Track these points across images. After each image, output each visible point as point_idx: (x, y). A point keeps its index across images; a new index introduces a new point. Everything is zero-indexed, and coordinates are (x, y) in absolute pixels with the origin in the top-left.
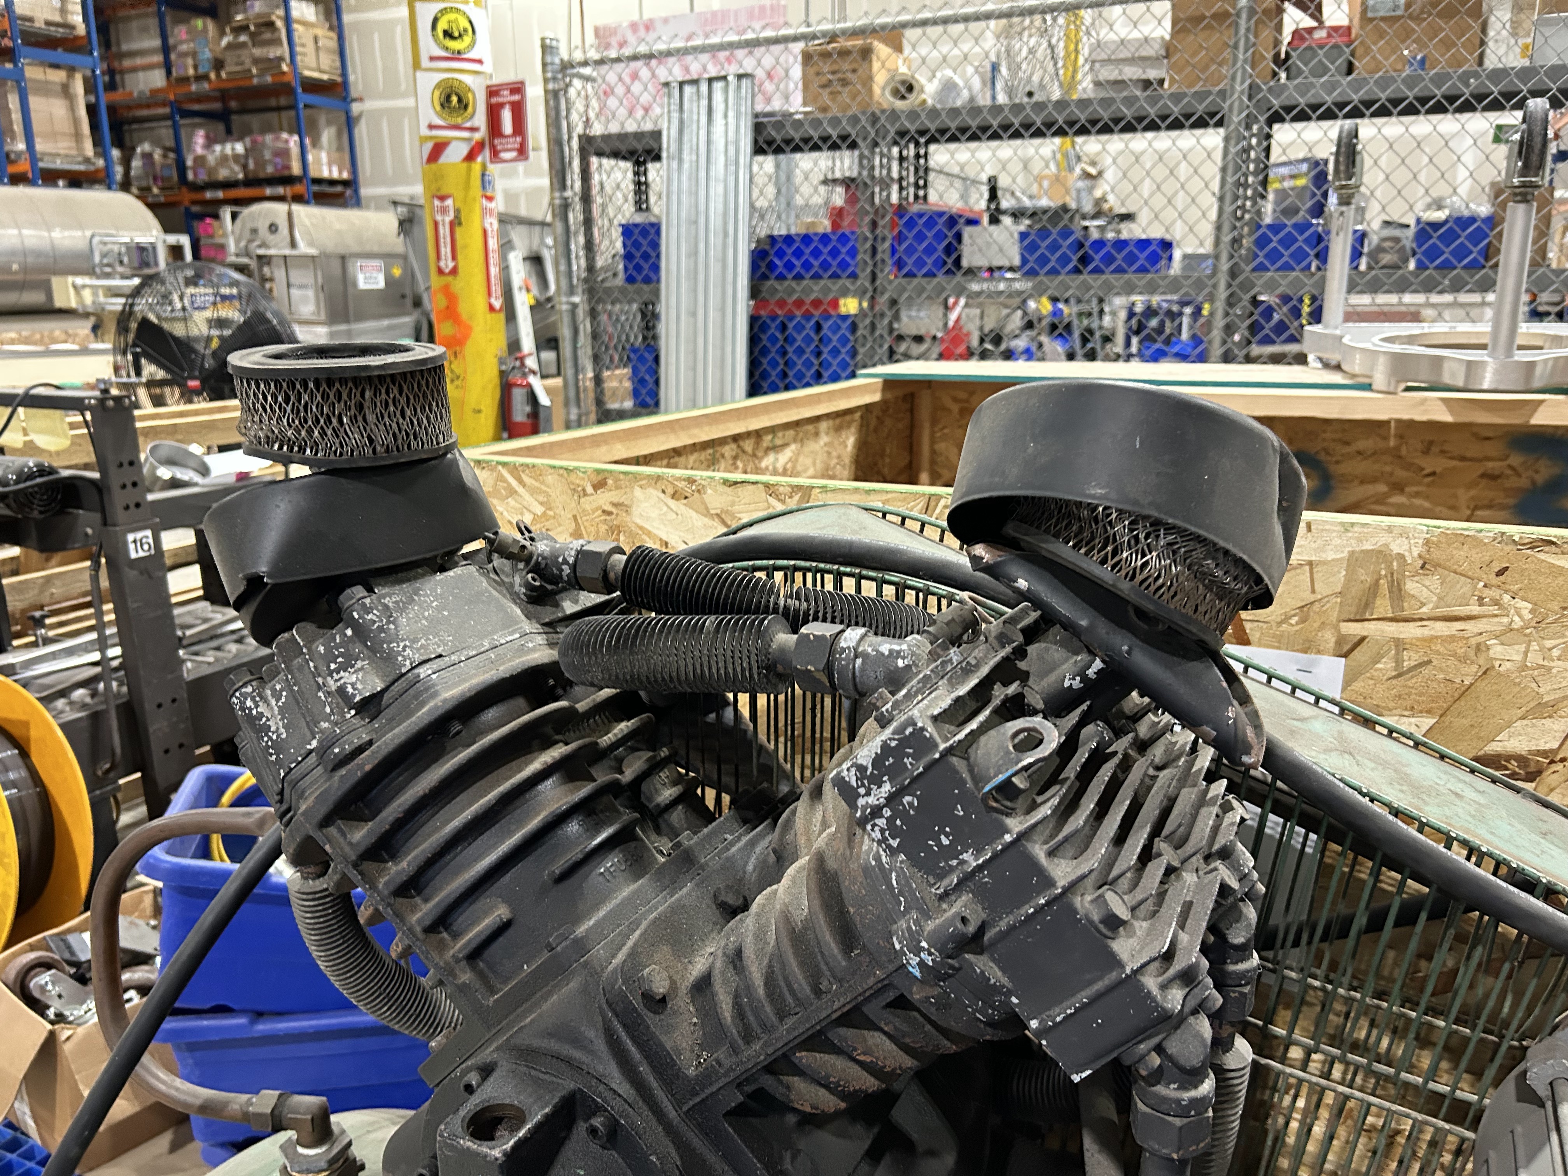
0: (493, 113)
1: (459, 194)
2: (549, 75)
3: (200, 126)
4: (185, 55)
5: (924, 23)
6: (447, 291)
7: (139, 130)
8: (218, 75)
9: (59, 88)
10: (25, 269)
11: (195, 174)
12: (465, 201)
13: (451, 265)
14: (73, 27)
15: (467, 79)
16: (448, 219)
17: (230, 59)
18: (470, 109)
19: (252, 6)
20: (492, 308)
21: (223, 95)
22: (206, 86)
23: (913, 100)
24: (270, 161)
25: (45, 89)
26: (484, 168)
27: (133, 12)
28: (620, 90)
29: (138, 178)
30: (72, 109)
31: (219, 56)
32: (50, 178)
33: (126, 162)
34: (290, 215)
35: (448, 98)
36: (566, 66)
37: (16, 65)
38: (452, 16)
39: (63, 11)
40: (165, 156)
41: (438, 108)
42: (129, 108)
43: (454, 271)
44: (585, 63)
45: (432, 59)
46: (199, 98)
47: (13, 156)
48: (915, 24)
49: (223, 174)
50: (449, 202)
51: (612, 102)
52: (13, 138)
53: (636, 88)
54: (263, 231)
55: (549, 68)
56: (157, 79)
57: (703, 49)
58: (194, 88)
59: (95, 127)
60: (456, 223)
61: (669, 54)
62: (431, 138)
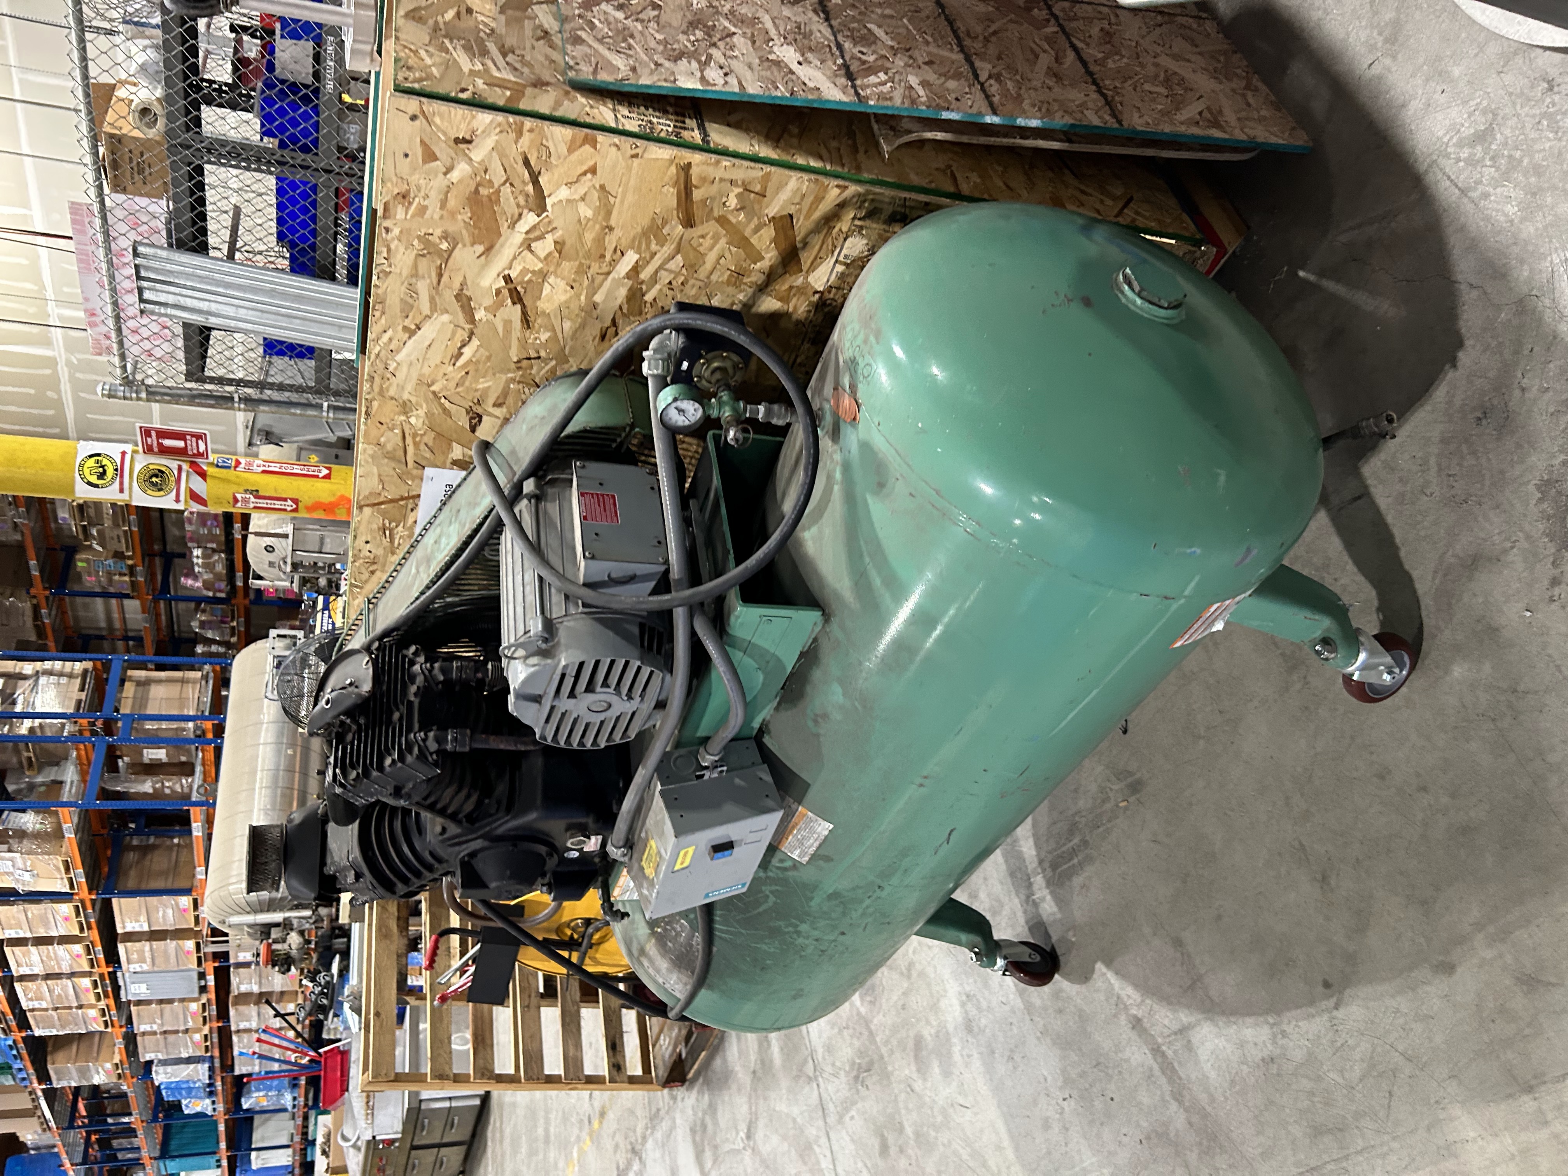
0: (165, 451)
1: (233, 489)
2: (134, 395)
3: (177, 582)
4: (110, 581)
5: (84, 59)
6: (310, 509)
7: (179, 626)
8: (129, 558)
9: (140, 689)
10: (292, 745)
11: (221, 591)
12: (239, 484)
13: (290, 502)
14: (85, 671)
15: (138, 468)
16: (252, 499)
17: (114, 546)
18: (163, 469)
19: (64, 519)
20: (327, 477)
21: (148, 555)
22: (139, 569)
23: (157, 109)
24: (210, 531)
25: (142, 700)
26: (211, 464)
27: (70, 613)
28: (147, 345)
29: (222, 634)
30: (159, 681)
31: (111, 554)
32: (219, 705)
33: (209, 642)
34: (257, 534)
35: (155, 485)
36: (128, 382)
37: (120, 719)
38: (86, 471)
39: (71, 676)
40: (204, 611)
41: (162, 493)
42: (159, 629)
43: (295, 501)
44: (124, 368)
45: (121, 491)
46: (151, 575)
47: (199, 732)
48: (85, 69)
49: (220, 568)
50: (239, 496)
51: (158, 353)
52: (184, 730)
53: (145, 332)
54: (271, 557)
55: (128, 395)
56: (132, 606)
57: (112, 277)
58: (141, 579)
59: (175, 668)
60: (256, 494)
61: (115, 304)
62: (186, 501)
